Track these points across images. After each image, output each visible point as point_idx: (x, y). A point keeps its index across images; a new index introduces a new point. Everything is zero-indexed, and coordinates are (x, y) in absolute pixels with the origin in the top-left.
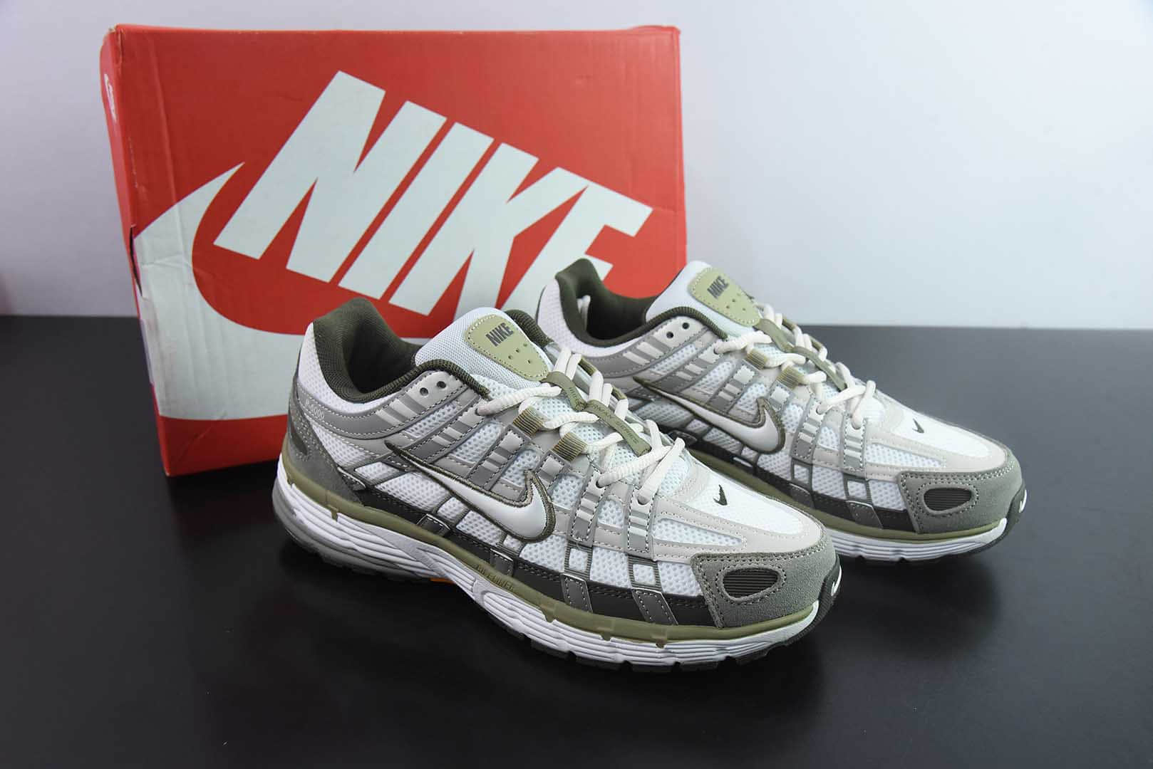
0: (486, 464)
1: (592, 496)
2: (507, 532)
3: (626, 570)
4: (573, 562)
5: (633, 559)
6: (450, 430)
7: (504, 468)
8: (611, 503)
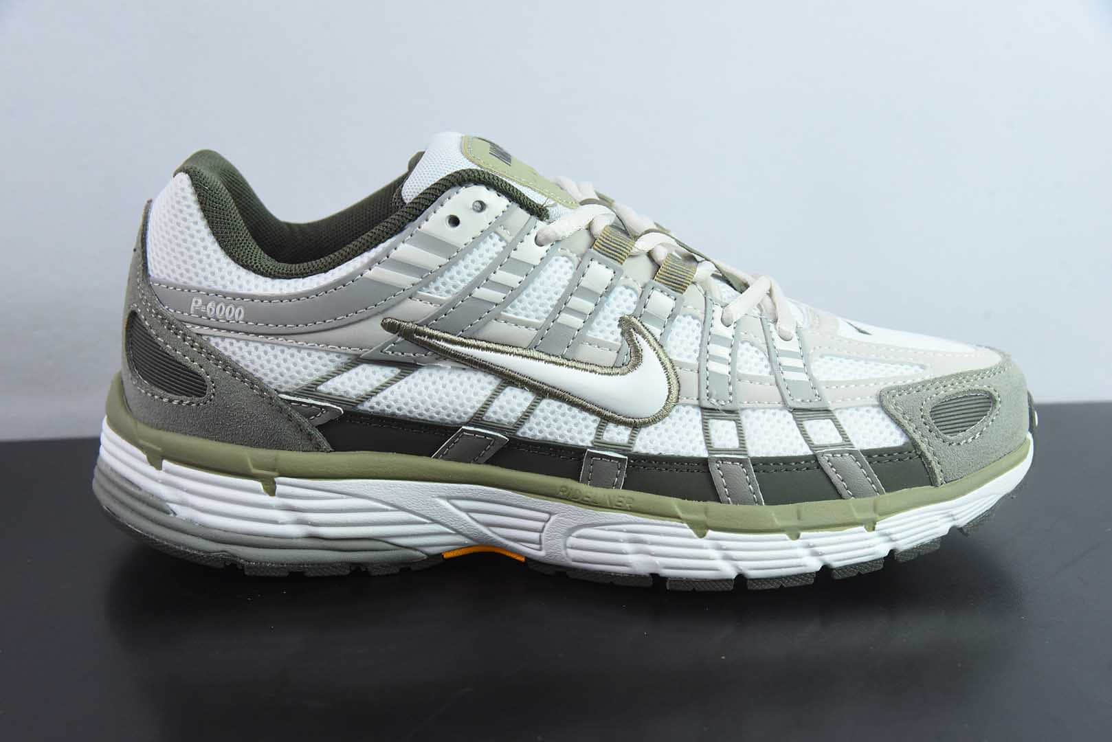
0: (565, 318)
1: (721, 340)
2: (606, 418)
3: (797, 432)
4: (719, 438)
5: (800, 413)
6: (501, 276)
7: (588, 319)
8: (747, 345)
